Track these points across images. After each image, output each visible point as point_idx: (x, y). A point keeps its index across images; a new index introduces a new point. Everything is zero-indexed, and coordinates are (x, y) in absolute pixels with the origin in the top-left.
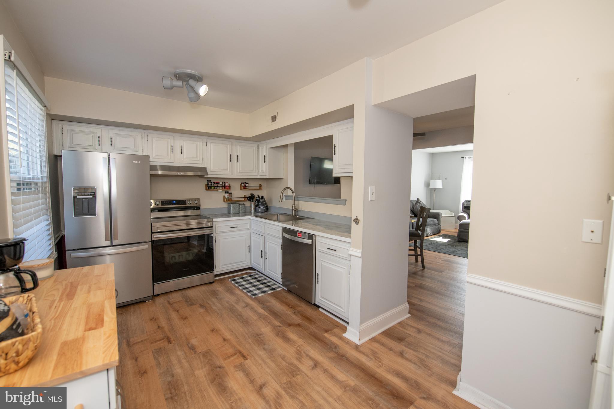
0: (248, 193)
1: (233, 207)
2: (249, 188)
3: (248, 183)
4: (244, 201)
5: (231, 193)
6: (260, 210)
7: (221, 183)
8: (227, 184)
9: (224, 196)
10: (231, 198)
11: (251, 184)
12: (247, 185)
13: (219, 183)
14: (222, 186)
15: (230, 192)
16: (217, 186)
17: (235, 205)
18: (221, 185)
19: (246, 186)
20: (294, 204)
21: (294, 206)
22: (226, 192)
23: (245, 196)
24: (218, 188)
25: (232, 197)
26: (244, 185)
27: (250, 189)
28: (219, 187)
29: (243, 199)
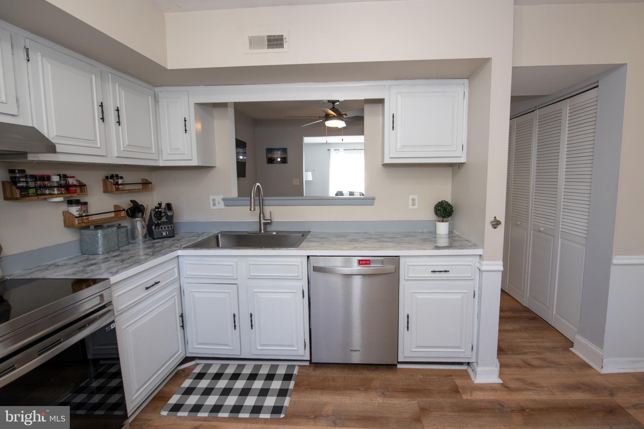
0: (124, 201)
1: (105, 236)
2: (127, 187)
3: (121, 178)
4: (117, 217)
5: (86, 203)
6: (164, 234)
7: (55, 179)
8: (71, 181)
9: (66, 214)
10: (86, 216)
11: (128, 177)
12: (120, 181)
13: (49, 178)
14: (59, 186)
15: (83, 200)
16: (45, 187)
17: (109, 230)
18: (55, 184)
19: (119, 185)
20: (262, 212)
21: (262, 216)
22: (70, 203)
23: (115, 206)
24: (47, 192)
25: (89, 214)
26: (114, 180)
27: (130, 191)
28: (51, 188)
29: (113, 215)
